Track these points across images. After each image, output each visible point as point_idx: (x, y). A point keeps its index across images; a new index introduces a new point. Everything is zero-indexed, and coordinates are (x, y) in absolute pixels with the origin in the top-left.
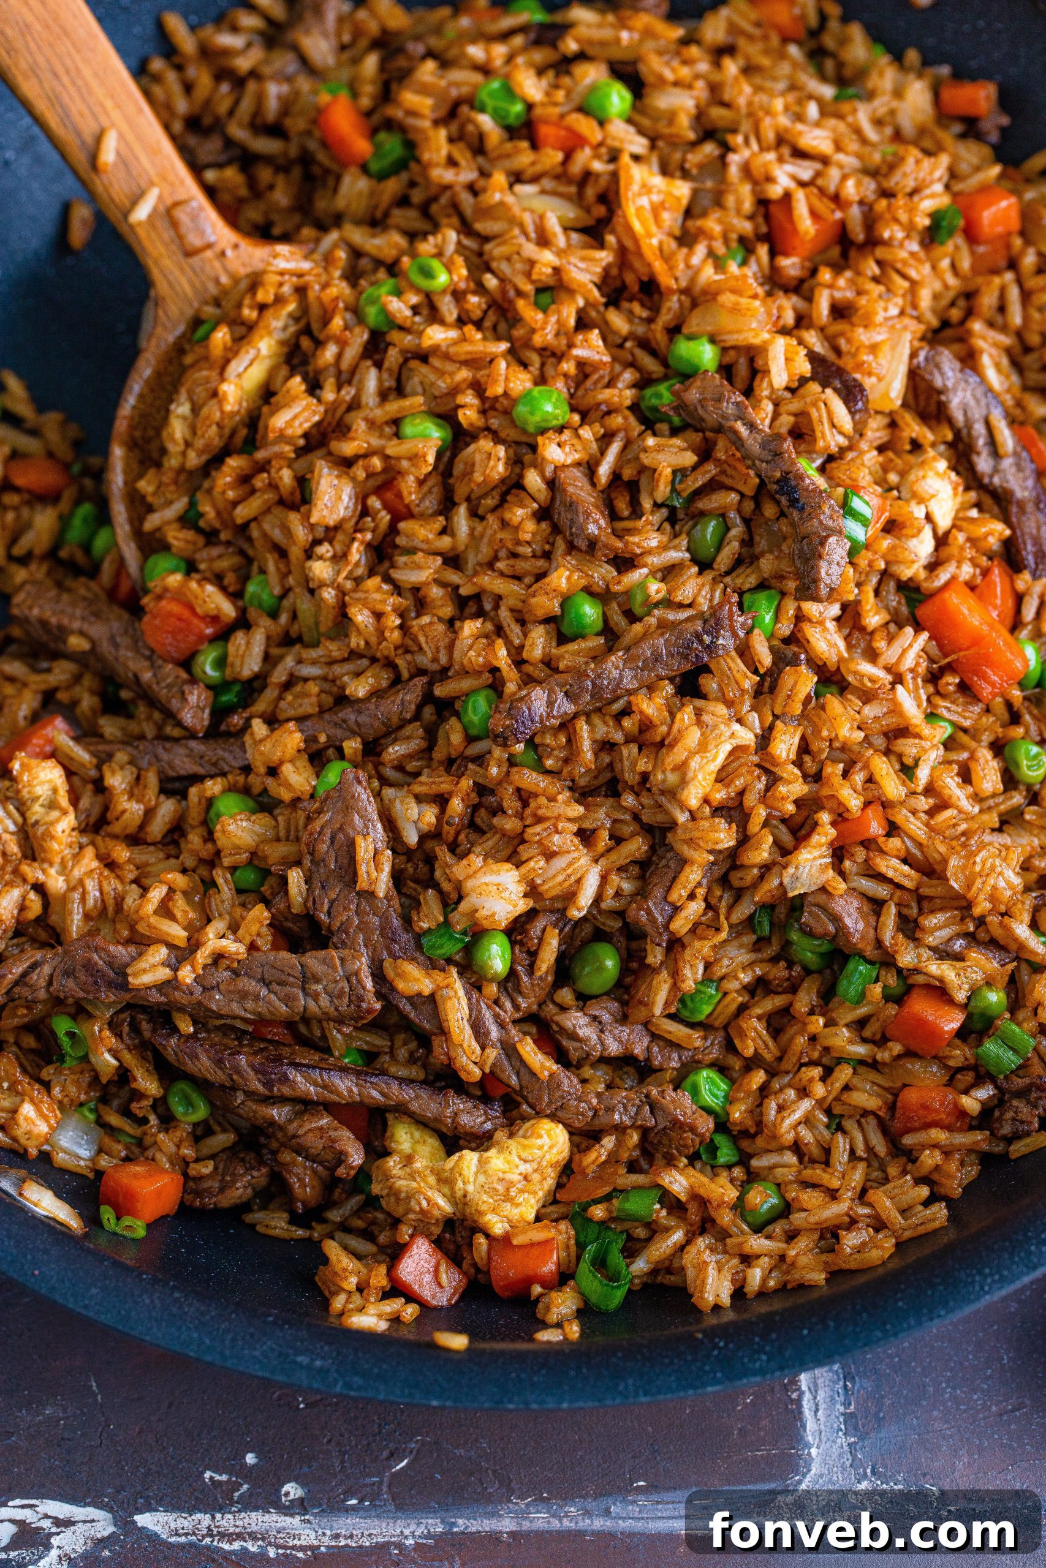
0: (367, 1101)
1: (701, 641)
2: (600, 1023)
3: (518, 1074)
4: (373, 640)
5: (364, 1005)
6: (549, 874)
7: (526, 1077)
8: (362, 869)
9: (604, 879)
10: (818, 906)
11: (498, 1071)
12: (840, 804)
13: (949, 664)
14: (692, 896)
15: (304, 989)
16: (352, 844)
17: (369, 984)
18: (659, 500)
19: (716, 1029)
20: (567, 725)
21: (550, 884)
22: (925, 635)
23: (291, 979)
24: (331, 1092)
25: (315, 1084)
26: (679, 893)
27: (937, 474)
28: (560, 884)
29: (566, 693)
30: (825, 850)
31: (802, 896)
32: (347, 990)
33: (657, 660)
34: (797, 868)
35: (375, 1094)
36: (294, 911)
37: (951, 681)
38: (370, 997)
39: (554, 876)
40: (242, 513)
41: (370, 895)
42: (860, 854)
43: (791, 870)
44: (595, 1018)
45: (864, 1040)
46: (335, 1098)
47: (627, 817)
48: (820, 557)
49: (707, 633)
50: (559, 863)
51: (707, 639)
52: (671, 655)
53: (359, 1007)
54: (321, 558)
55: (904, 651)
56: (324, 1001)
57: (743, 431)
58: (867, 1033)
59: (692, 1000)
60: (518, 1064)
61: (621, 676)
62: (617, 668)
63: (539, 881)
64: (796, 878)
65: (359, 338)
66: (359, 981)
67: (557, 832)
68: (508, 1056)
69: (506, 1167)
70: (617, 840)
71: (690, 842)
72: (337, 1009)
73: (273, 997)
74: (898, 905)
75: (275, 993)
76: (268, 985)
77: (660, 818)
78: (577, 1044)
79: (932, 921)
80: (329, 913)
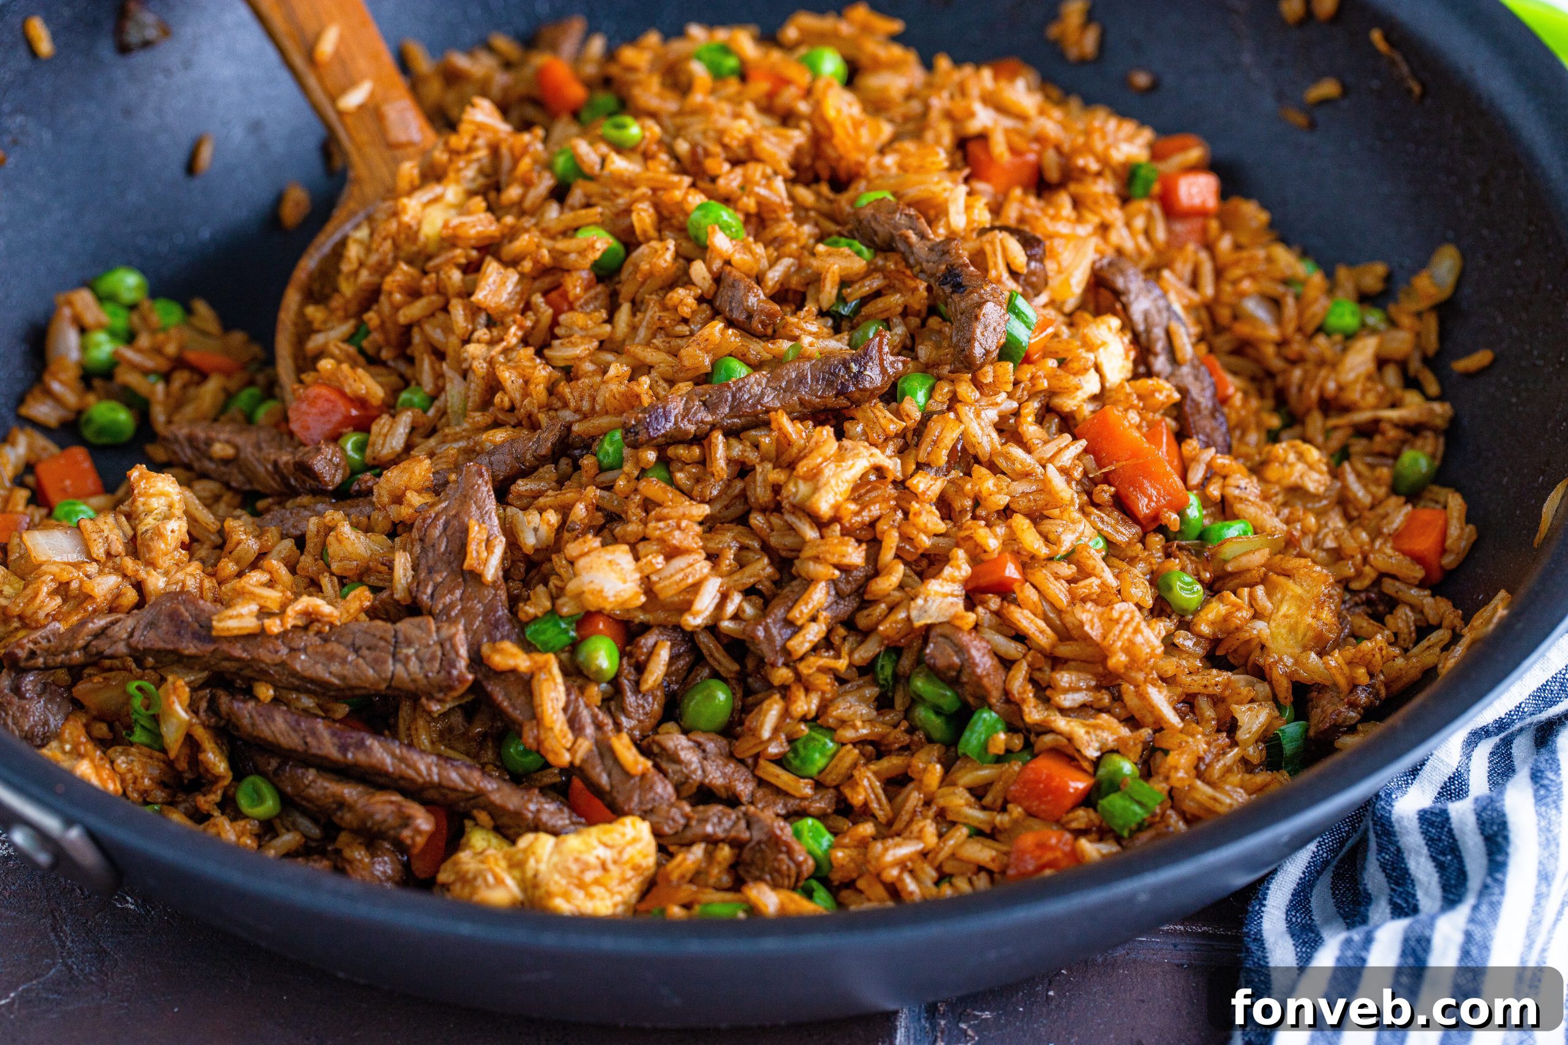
0: (445, 783)
1: (848, 369)
2: (704, 751)
3: (609, 775)
4: (517, 396)
5: (455, 673)
6: (666, 573)
7: (617, 775)
8: (472, 548)
9: (724, 597)
10: (945, 637)
11: (588, 767)
12: (977, 545)
13: (1106, 474)
14: (814, 619)
15: (394, 655)
16: (465, 531)
17: (463, 651)
18: (825, 306)
19: (827, 788)
20: (701, 439)
21: (667, 583)
22: (1083, 443)
23: (382, 643)
24: (408, 766)
25: (393, 755)
26: (801, 612)
27: (1110, 328)
28: (677, 583)
29: (704, 403)
30: (957, 589)
31: (929, 628)
32: (439, 653)
33: (800, 382)
34: (926, 600)
35: (454, 775)
36: (396, 596)
37: (1105, 493)
38: (462, 664)
39: (672, 576)
40: (405, 316)
41: (475, 577)
42: (994, 602)
43: (920, 601)
44: (699, 745)
45: (984, 808)
46: (411, 773)
47: (756, 545)
48: (977, 318)
49: (855, 361)
50: (680, 562)
51: (855, 368)
52: (816, 379)
53: (449, 673)
54: (479, 341)
55: (1060, 450)
56: (414, 665)
57: (913, 237)
58: (988, 800)
59: (805, 747)
60: (609, 763)
61: (763, 394)
62: (759, 384)
63: (654, 578)
64: (923, 610)
65: (546, 182)
66: (454, 647)
67: (679, 527)
68: (602, 756)
69: (582, 847)
70: (741, 563)
71: (817, 559)
72: (426, 676)
73: (361, 661)
74: (1029, 665)
75: (363, 658)
76: (357, 650)
77: (789, 541)
78: (677, 767)
79: (1064, 678)
80: (432, 595)
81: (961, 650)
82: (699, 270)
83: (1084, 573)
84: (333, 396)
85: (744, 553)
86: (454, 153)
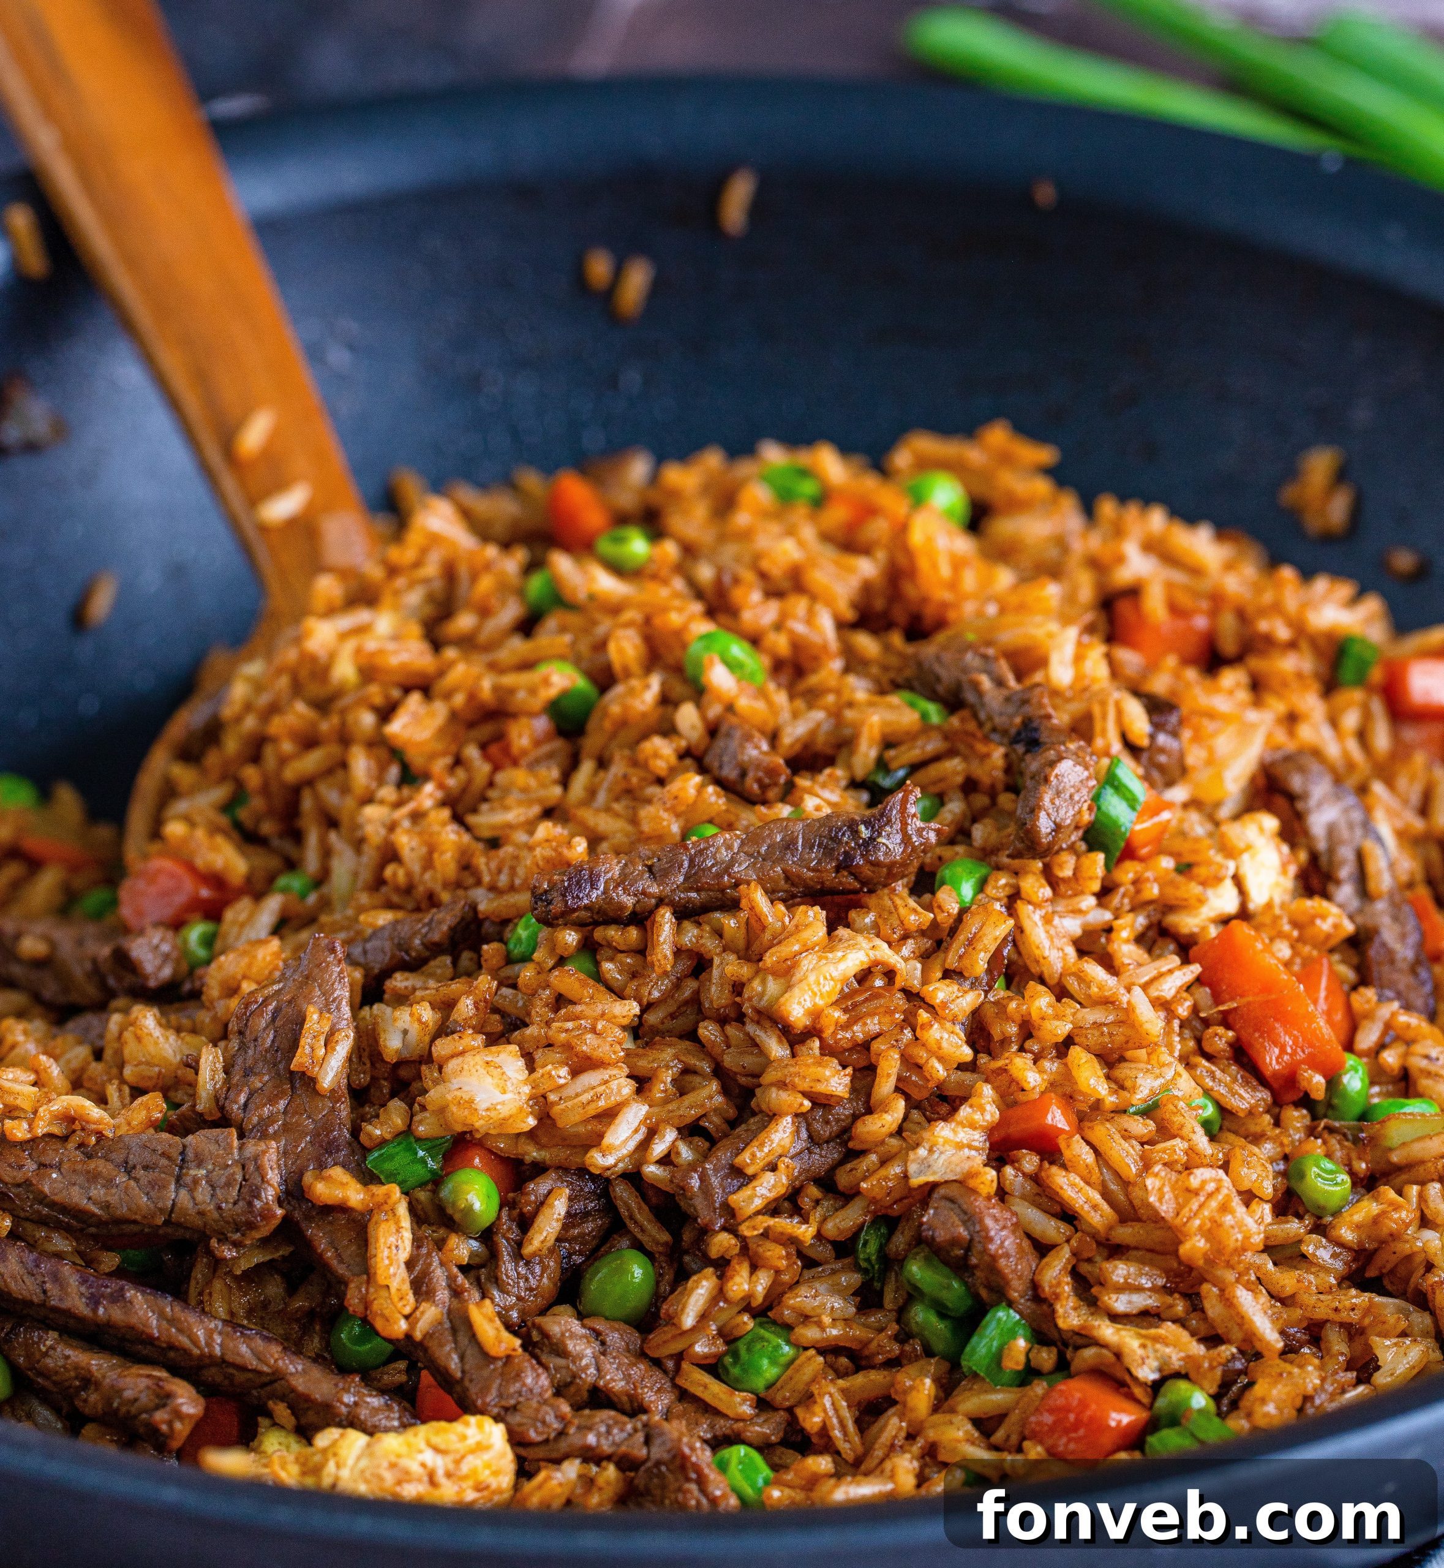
0: (230, 1358)
1: (855, 833)
2: (603, 1343)
3: (462, 1358)
5: (258, 1204)
6: (570, 1091)
7: (472, 1360)
8: (305, 1041)
9: (652, 1133)
10: (952, 1200)
11: (432, 1344)
12: (1013, 1081)
13: (1225, 1014)
14: (773, 1168)
15: (178, 1179)
16: (301, 1020)
17: (273, 1177)
18: (860, 772)
19: (775, 1409)
20: (642, 919)
21: (569, 1104)
22: (1195, 969)
23: (164, 1162)
24: (180, 1330)
25: (161, 1315)
26: (753, 1157)
28: (583, 1106)
29: (650, 869)
30: (978, 1138)
31: (933, 1186)
32: (239, 1177)
33: (787, 847)
34: (931, 1151)
35: (244, 1349)
37: (1221, 1039)
38: (270, 1194)
39: (577, 1095)
40: (292, 772)
41: (306, 1082)
42: (1030, 1161)
43: (922, 1152)
44: (597, 1334)
45: (996, 1448)
46: (184, 1341)
47: (706, 1067)
49: (868, 823)
50: (590, 1078)
51: (864, 832)
52: (809, 845)
53: (250, 1204)
54: (382, 802)
55: (1161, 976)
56: (203, 1193)
57: (986, 682)
58: (999, 1436)
59: (749, 1350)
60: (464, 1340)
61: (733, 861)
62: (729, 847)
63: (552, 1097)
64: (925, 1164)
66: (259, 1168)
67: (593, 1030)
68: (454, 1330)
69: (403, 1450)
70: (681, 1088)
71: (782, 1085)
72: (219, 1208)
73: (132, 1183)
74: (1074, 1254)
75: (137, 1180)
76: (129, 1169)
77: (749, 1061)
78: (561, 1362)
79: (1120, 1271)
80: (246, 1105)
81: (970, 1218)
82: (688, 717)
83: (1165, 1132)
84: (179, 870)
85: (689, 1078)
86: (393, 571)
